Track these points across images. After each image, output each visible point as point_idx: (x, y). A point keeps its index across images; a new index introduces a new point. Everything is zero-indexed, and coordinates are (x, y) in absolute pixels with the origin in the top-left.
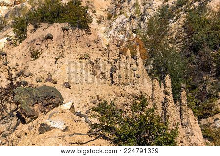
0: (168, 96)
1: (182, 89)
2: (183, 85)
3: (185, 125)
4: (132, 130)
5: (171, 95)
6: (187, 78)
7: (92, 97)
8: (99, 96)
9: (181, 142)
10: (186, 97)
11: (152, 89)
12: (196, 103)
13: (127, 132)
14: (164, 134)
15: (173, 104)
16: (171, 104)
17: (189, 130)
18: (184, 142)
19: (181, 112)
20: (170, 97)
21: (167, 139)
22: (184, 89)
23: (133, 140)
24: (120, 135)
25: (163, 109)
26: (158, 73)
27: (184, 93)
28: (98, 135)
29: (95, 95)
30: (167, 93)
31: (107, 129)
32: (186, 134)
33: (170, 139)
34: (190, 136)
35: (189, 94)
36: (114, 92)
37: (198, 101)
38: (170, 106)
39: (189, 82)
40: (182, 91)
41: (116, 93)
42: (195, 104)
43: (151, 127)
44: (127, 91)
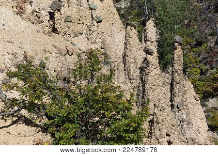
0: (149, 57)
1: (176, 44)
2: (177, 38)
3: (178, 108)
4: (72, 109)
5: (156, 54)
6: (188, 26)
7: (14, 55)
8: (28, 54)
9: (168, 135)
10: (182, 59)
11: (125, 44)
12: (201, 70)
13: (63, 113)
14: (126, 117)
15: (158, 71)
16: (155, 71)
17: (184, 116)
18: (172, 135)
19: (172, 84)
20: (154, 59)
21: (128, 125)
22: (180, 44)
23: (74, 126)
24: (53, 118)
25: (141, 79)
26: (139, 15)
27: (178, 53)
28: (16, 118)
29: (20, 52)
30: (148, 52)
31: (31, 107)
32: (179, 123)
33: (134, 125)
34: (185, 126)
35: (191, 55)
36: (55, 47)
37: (204, 68)
38: (152, 74)
39: (192, 33)
40: (176, 49)
41: (59, 49)
42: (199, 71)
43: (103, 104)
44: (79, 45)
